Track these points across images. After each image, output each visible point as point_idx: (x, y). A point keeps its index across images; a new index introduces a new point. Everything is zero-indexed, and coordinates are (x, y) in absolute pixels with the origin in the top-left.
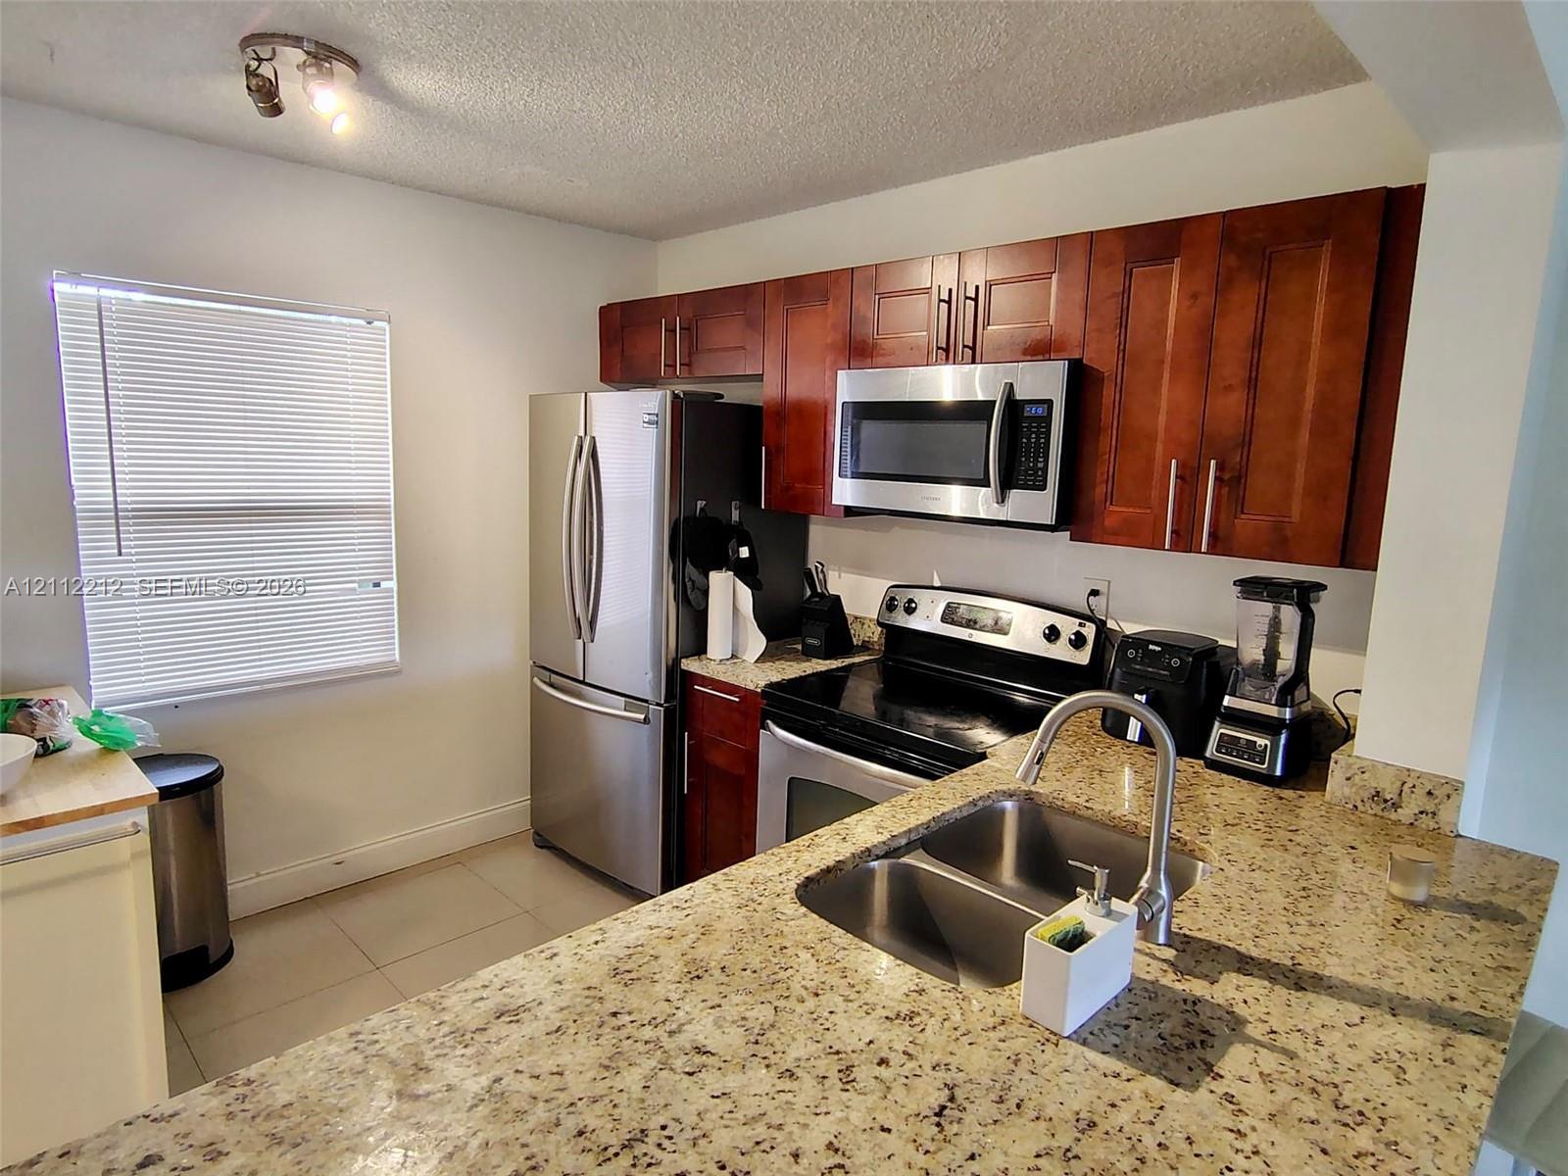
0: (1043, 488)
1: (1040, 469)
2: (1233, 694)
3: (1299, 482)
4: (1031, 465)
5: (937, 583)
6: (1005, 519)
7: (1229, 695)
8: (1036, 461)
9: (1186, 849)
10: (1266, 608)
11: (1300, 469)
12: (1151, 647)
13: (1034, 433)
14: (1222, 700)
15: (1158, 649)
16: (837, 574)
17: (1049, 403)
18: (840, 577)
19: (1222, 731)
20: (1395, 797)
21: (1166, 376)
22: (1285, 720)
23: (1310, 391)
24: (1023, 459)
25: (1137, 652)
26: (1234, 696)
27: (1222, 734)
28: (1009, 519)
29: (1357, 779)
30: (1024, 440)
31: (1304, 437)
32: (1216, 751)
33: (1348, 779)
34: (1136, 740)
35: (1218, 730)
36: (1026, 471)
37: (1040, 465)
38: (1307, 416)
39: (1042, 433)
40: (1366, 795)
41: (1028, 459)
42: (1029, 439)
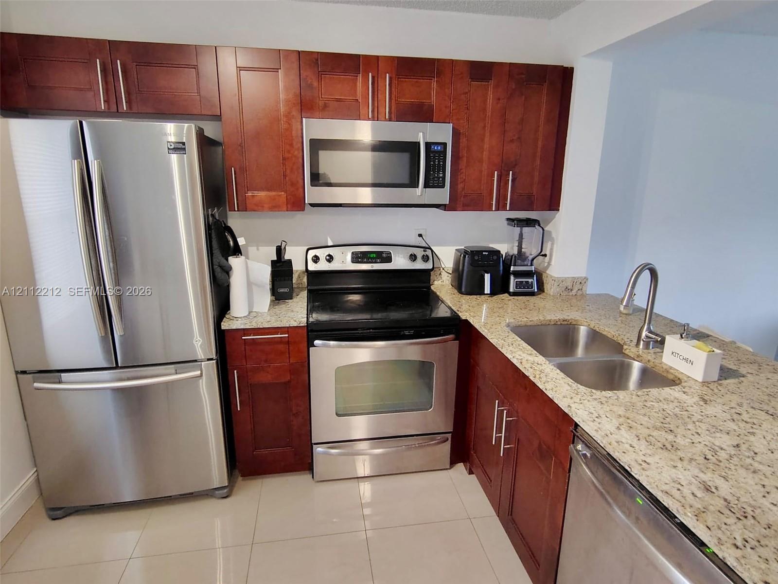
0: (443, 186)
1: (441, 177)
2: (515, 265)
3: (536, 179)
4: (436, 175)
5: (330, 243)
6: (424, 203)
7: (513, 266)
8: (438, 173)
9: (569, 323)
10: (517, 230)
11: (537, 174)
12: (484, 253)
13: (437, 159)
14: (510, 269)
15: (487, 253)
16: (255, 248)
17: (445, 145)
18: (258, 249)
19: (516, 280)
20: (571, 287)
21: (487, 134)
22: (532, 271)
23: (540, 144)
24: (432, 172)
25: (479, 257)
26: (516, 266)
27: (516, 281)
28: (426, 203)
29: (561, 285)
30: (432, 163)
31: (538, 162)
32: (516, 288)
33: (558, 286)
34: (489, 293)
35: (512, 280)
36: (433, 178)
37: (441, 175)
38: (539, 154)
39: (441, 159)
40: (563, 289)
41: (434, 172)
42: (434, 162)
